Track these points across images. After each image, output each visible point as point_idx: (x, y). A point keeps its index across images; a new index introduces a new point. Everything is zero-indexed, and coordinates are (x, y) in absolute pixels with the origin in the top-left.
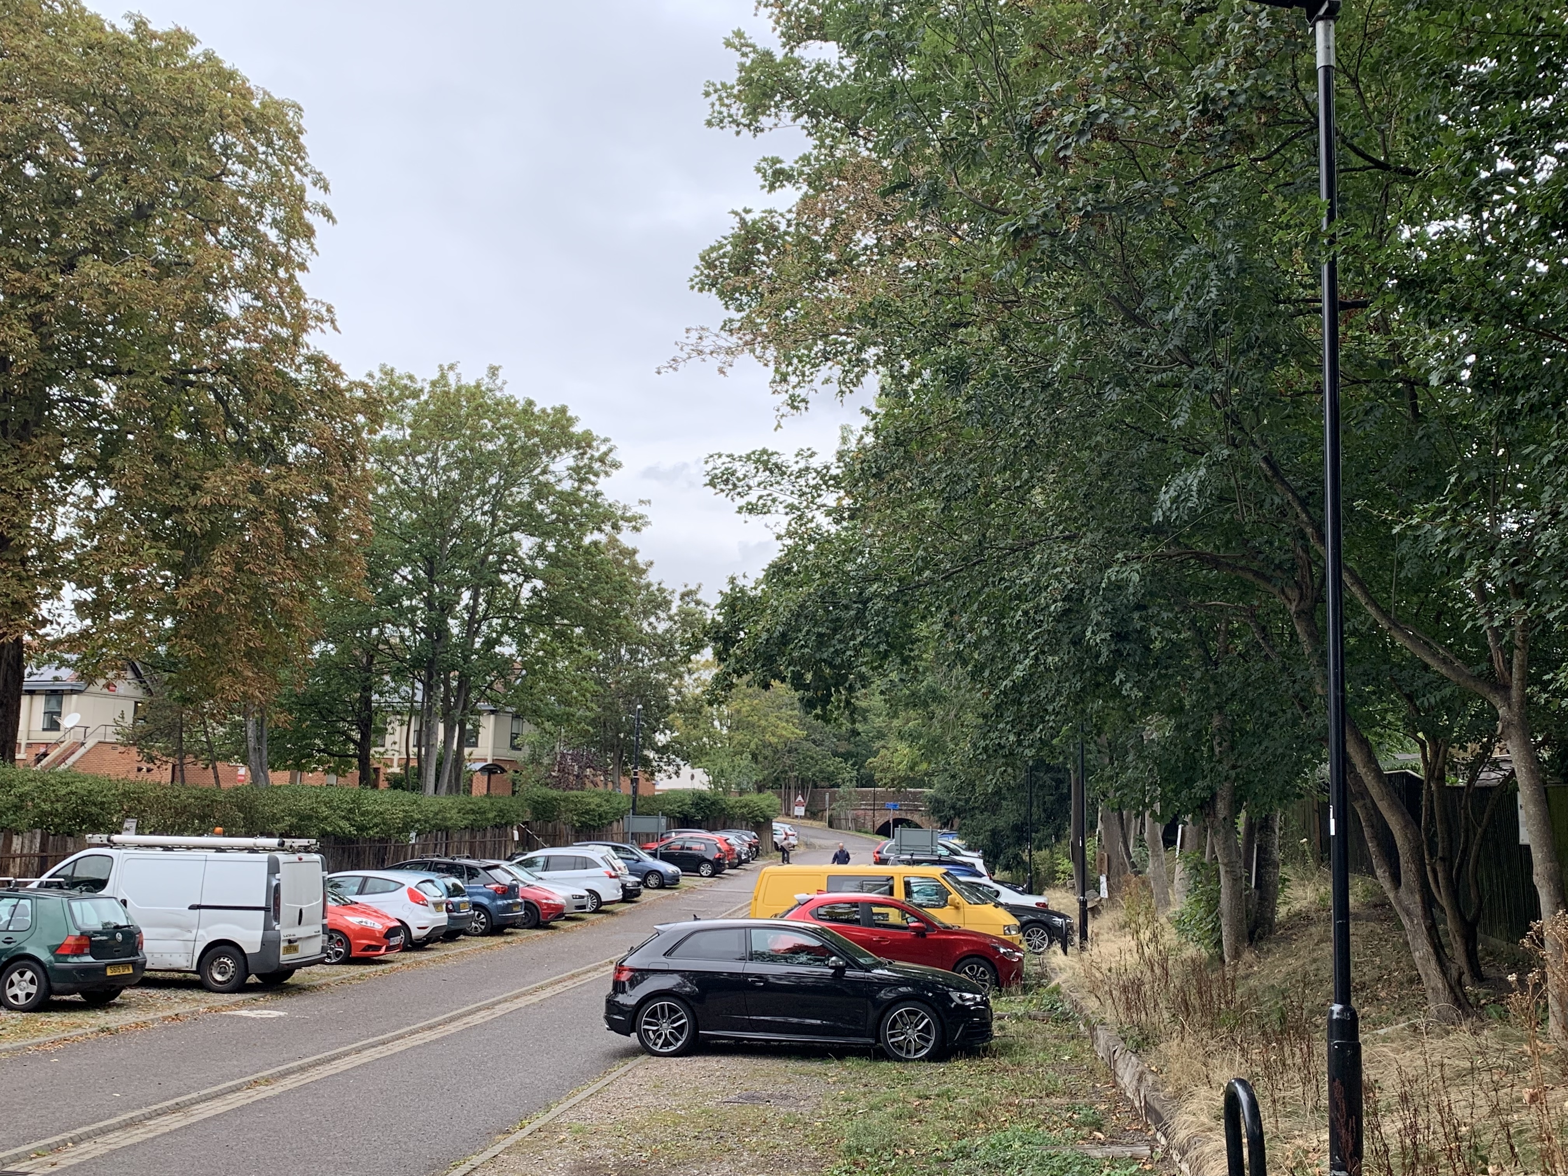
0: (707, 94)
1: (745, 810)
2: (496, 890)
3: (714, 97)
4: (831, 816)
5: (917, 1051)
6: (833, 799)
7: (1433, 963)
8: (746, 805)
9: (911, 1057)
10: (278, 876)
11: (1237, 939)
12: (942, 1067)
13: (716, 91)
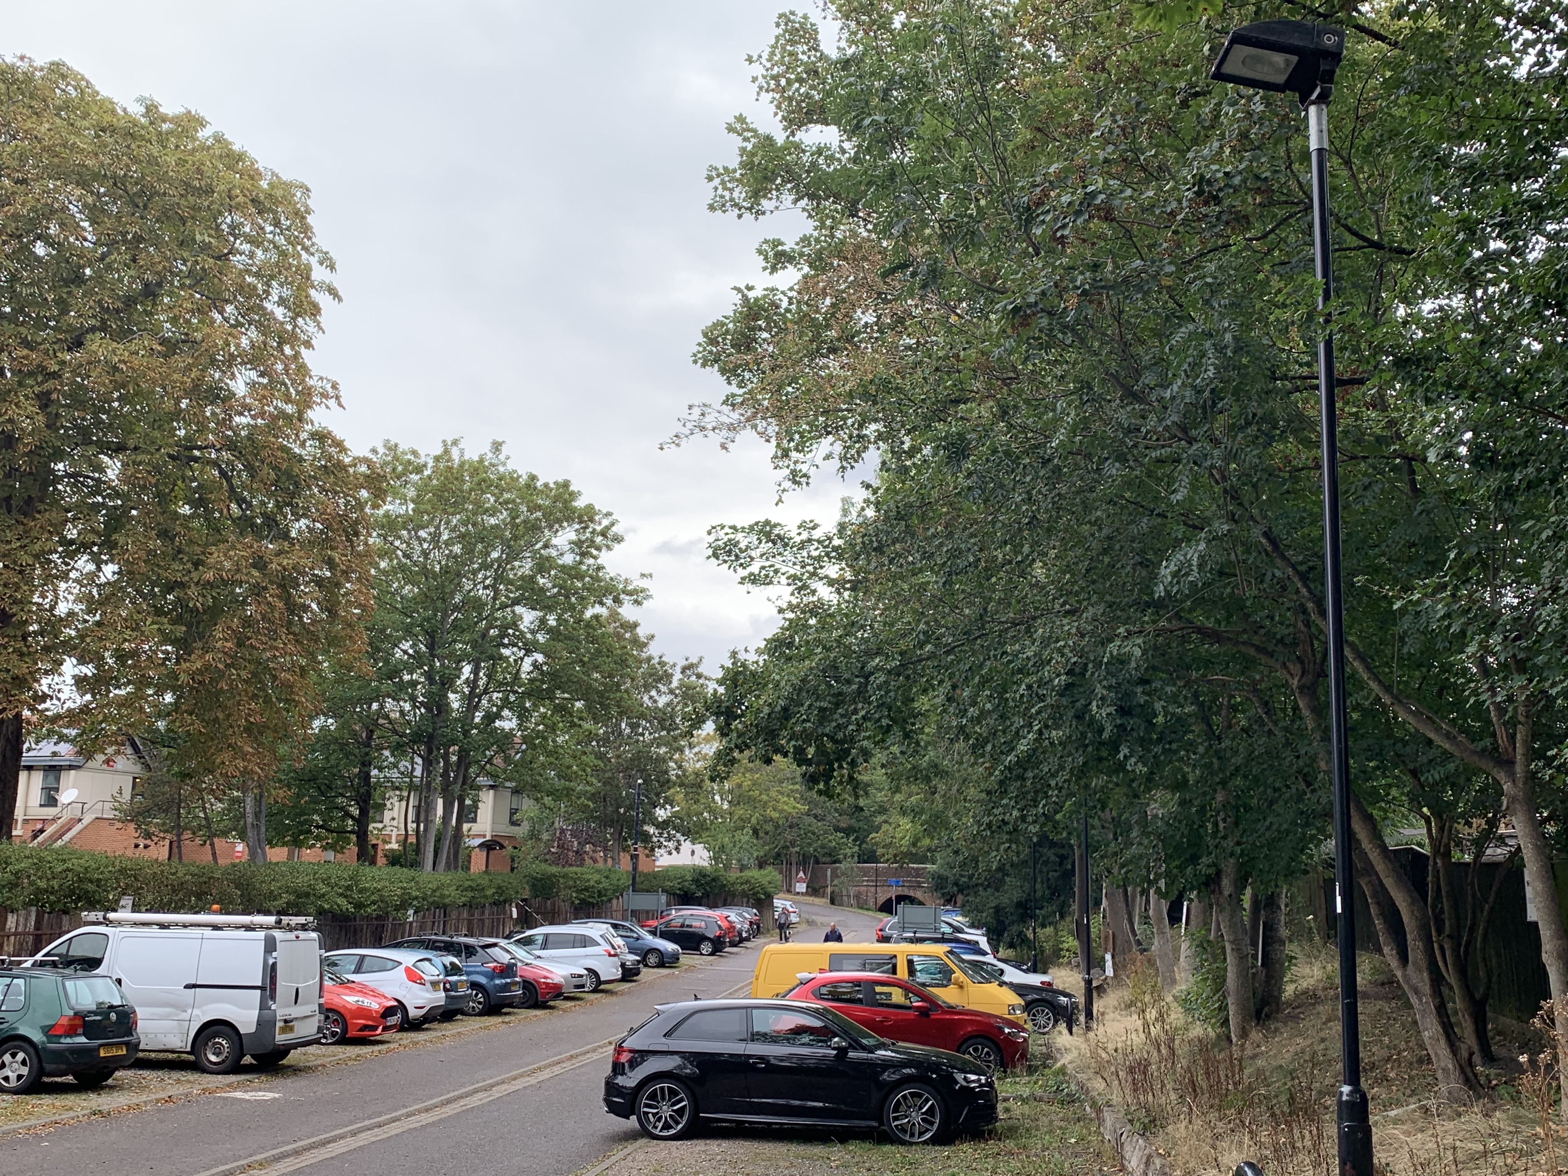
0: (710, 179)
1: (746, 887)
2: (494, 969)
3: (717, 181)
4: (832, 892)
5: (921, 1134)
6: (835, 875)
7: (1443, 1042)
8: (747, 882)
9: (915, 1140)
10: (274, 954)
11: (1244, 1019)
12: (946, 1151)
13: (718, 176)
